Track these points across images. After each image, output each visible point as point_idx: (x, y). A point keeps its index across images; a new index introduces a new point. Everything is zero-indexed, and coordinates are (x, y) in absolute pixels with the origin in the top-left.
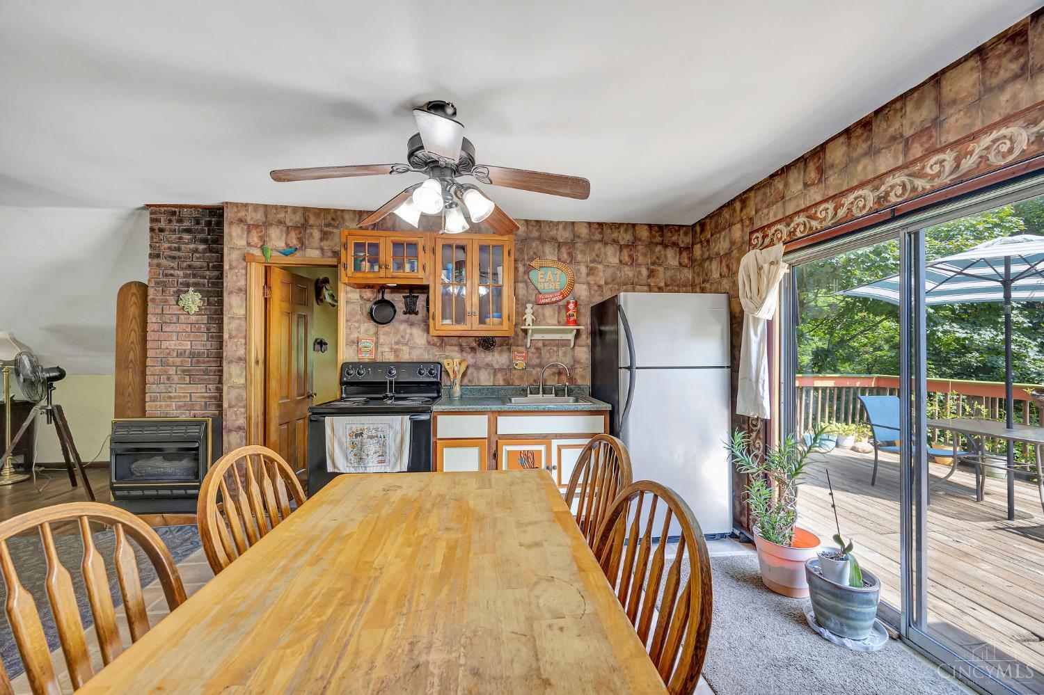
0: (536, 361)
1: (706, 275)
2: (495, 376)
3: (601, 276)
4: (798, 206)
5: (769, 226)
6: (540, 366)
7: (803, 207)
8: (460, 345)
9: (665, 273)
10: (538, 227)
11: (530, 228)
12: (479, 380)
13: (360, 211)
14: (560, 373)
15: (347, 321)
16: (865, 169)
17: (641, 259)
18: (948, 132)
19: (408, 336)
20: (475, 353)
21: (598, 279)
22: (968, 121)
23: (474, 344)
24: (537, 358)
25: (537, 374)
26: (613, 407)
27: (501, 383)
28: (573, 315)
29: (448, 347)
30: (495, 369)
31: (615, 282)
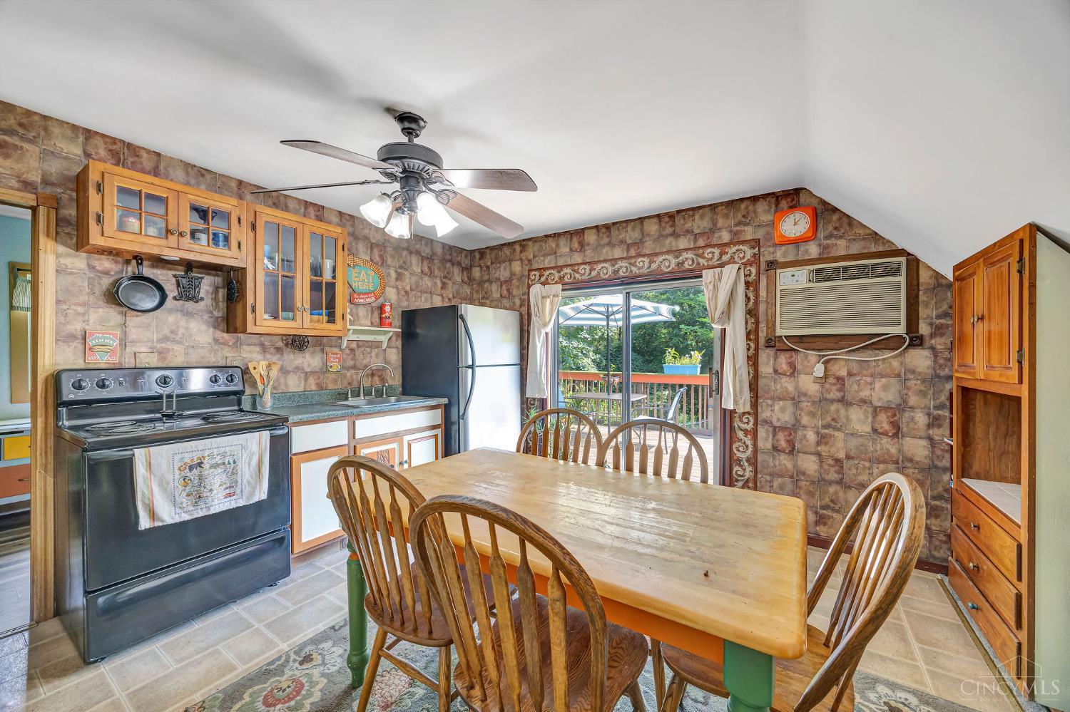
0: (351, 363)
1: (486, 293)
2: (306, 380)
3: (408, 282)
4: (566, 262)
5: (545, 269)
6: (354, 367)
7: (569, 263)
8: (262, 345)
9: (452, 287)
10: (351, 223)
11: (344, 221)
12: (286, 385)
13: (88, 131)
14: (373, 375)
15: (58, 302)
16: (606, 252)
17: (437, 272)
18: (646, 248)
19: (181, 331)
20: (282, 354)
21: (404, 284)
22: (654, 246)
23: (280, 344)
24: (352, 359)
25: (352, 376)
26: (449, 400)
27: (313, 387)
28: (389, 318)
29: (245, 347)
30: (306, 373)
31: (418, 290)
